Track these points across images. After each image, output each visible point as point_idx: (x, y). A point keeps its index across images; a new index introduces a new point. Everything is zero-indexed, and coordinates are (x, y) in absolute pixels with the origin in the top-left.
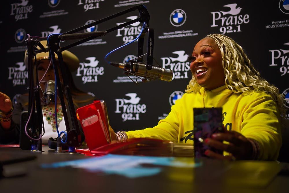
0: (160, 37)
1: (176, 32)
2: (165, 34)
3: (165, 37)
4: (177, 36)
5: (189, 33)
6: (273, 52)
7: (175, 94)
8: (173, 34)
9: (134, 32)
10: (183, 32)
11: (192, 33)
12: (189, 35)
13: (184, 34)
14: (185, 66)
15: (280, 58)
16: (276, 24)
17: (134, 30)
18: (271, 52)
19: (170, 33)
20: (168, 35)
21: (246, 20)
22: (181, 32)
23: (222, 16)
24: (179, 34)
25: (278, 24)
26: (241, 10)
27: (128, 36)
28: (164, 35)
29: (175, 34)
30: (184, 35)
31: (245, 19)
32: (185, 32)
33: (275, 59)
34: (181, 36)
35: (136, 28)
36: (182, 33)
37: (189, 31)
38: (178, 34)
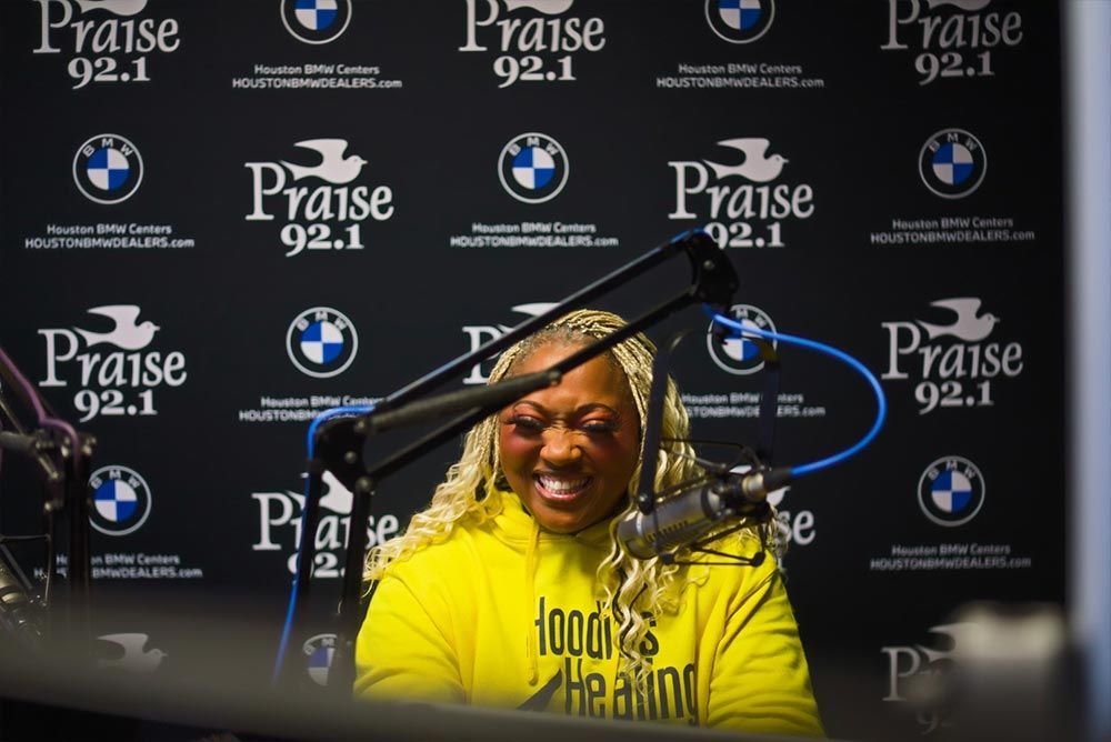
0: (456, 241)
1: (527, 227)
3: (479, 242)
4: (532, 242)
6: (893, 328)
8: (515, 234)
9: (334, 207)
10: (557, 230)
12: (580, 241)
15: (917, 351)
16: (908, 230)
17: (334, 197)
18: (887, 331)
19: (498, 229)
20: (490, 234)
21: (803, 207)
22: (546, 228)
23: (713, 180)
24: (538, 236)
25: (915, 230)
26: (785, 165)
28: (472, 234)
29: (521, 234)
30: (559, 242)
31: (798, 203)
32: (564, 229)
33: (900, 357)
34: (548, 242)
36: (553, 234)
37: (582, 228)
38: (533, 235)
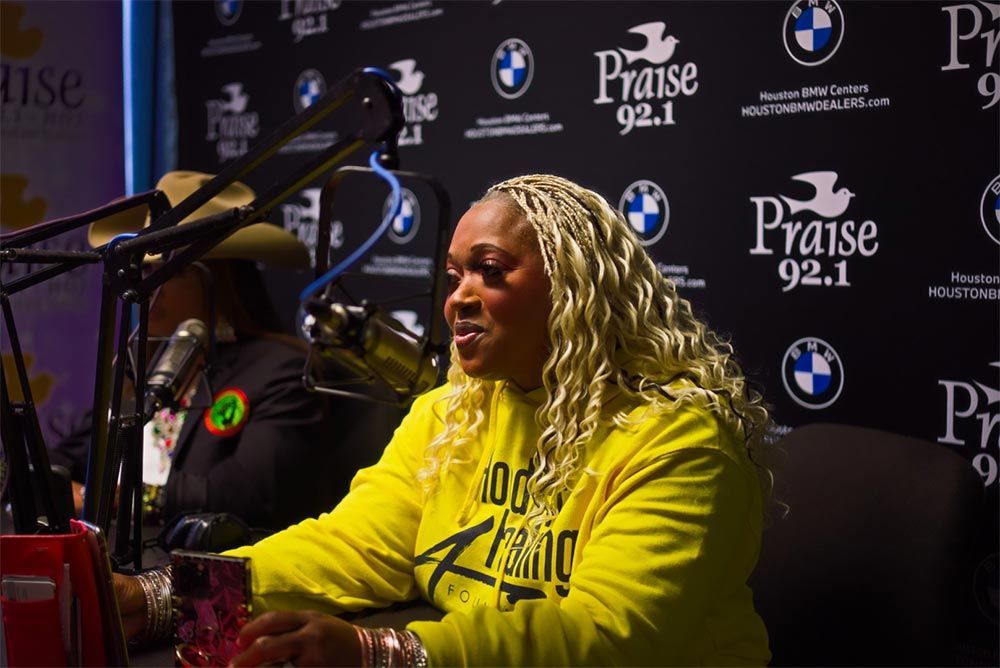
0: (745, 111)
1: (807, 92)
2: (763, 96)
3: (765, 110)
4: (810, 107)
5: (857, 96)
7: (803, 347)
8: (795, 100)
9: (655, 88)
11: (867, 97)
13: (836, 98)
14: (839, 237)
17: (655, 77)
20: (774, 102)
27: (633, 102)
28: (759, 103)
29: (801, 100)
34: (825, 106)
35: (661, 72)
36: (829, 97)
